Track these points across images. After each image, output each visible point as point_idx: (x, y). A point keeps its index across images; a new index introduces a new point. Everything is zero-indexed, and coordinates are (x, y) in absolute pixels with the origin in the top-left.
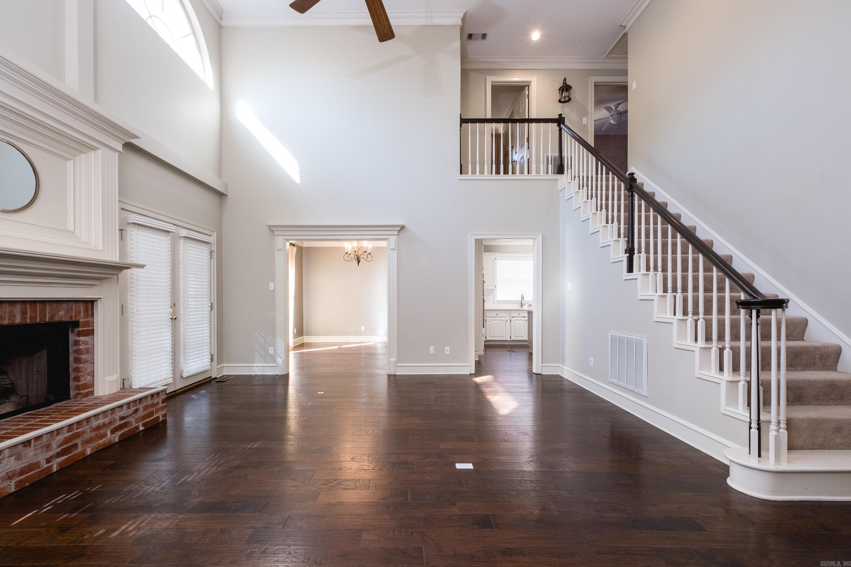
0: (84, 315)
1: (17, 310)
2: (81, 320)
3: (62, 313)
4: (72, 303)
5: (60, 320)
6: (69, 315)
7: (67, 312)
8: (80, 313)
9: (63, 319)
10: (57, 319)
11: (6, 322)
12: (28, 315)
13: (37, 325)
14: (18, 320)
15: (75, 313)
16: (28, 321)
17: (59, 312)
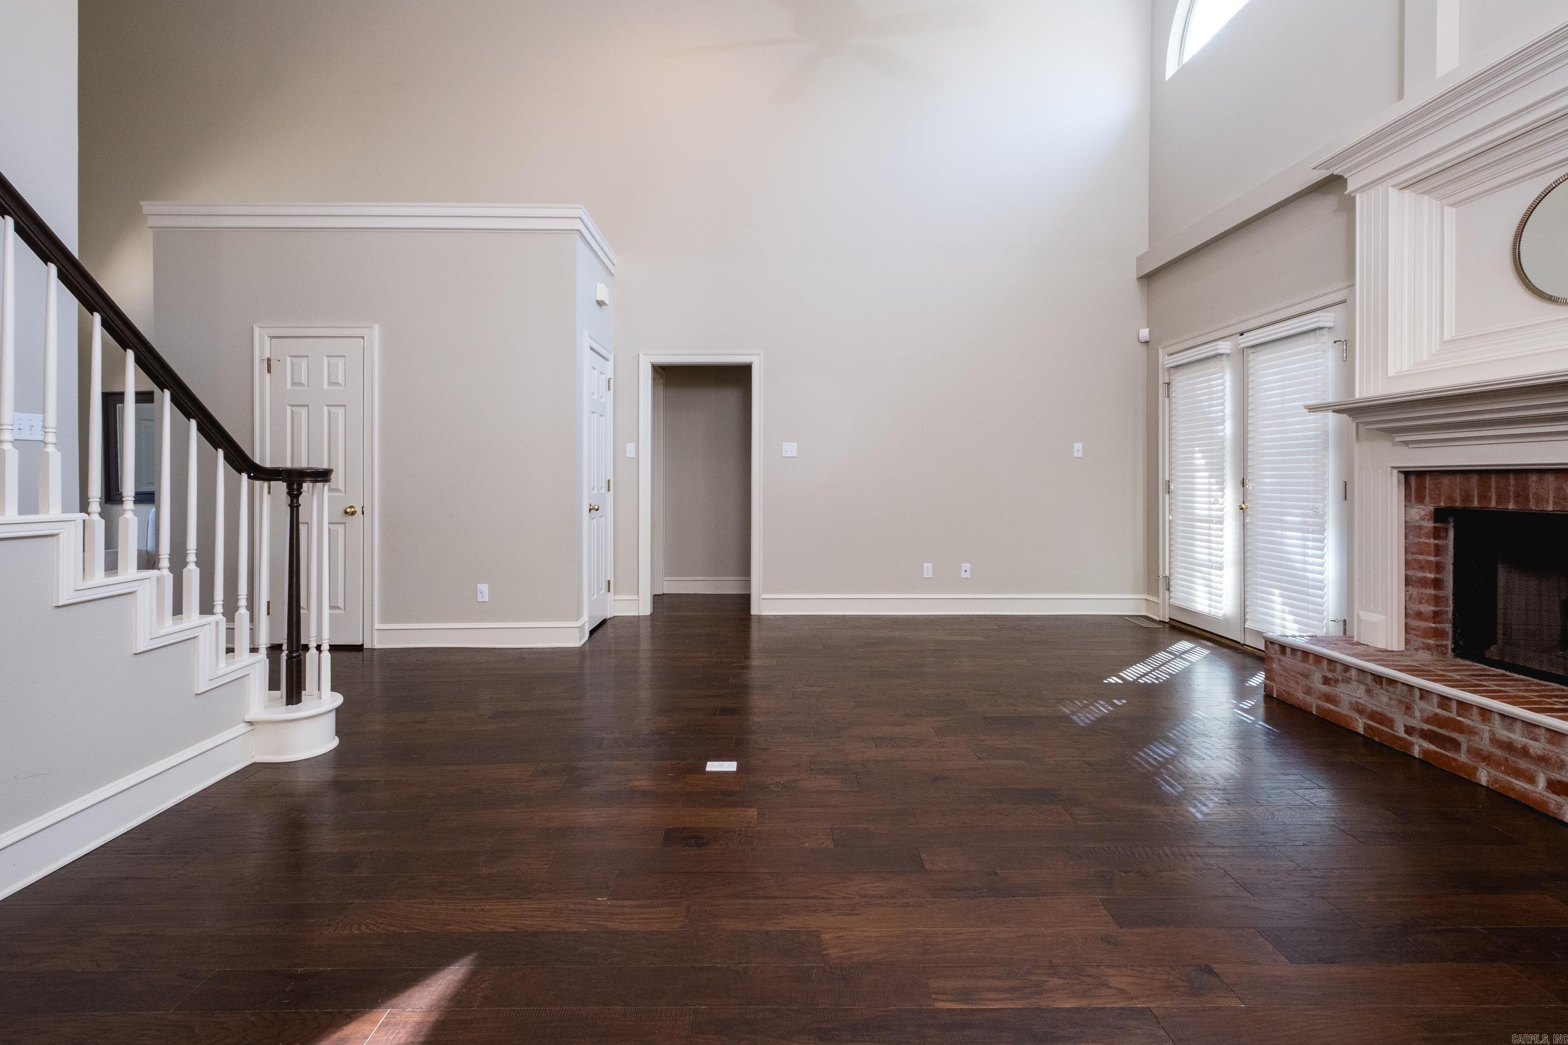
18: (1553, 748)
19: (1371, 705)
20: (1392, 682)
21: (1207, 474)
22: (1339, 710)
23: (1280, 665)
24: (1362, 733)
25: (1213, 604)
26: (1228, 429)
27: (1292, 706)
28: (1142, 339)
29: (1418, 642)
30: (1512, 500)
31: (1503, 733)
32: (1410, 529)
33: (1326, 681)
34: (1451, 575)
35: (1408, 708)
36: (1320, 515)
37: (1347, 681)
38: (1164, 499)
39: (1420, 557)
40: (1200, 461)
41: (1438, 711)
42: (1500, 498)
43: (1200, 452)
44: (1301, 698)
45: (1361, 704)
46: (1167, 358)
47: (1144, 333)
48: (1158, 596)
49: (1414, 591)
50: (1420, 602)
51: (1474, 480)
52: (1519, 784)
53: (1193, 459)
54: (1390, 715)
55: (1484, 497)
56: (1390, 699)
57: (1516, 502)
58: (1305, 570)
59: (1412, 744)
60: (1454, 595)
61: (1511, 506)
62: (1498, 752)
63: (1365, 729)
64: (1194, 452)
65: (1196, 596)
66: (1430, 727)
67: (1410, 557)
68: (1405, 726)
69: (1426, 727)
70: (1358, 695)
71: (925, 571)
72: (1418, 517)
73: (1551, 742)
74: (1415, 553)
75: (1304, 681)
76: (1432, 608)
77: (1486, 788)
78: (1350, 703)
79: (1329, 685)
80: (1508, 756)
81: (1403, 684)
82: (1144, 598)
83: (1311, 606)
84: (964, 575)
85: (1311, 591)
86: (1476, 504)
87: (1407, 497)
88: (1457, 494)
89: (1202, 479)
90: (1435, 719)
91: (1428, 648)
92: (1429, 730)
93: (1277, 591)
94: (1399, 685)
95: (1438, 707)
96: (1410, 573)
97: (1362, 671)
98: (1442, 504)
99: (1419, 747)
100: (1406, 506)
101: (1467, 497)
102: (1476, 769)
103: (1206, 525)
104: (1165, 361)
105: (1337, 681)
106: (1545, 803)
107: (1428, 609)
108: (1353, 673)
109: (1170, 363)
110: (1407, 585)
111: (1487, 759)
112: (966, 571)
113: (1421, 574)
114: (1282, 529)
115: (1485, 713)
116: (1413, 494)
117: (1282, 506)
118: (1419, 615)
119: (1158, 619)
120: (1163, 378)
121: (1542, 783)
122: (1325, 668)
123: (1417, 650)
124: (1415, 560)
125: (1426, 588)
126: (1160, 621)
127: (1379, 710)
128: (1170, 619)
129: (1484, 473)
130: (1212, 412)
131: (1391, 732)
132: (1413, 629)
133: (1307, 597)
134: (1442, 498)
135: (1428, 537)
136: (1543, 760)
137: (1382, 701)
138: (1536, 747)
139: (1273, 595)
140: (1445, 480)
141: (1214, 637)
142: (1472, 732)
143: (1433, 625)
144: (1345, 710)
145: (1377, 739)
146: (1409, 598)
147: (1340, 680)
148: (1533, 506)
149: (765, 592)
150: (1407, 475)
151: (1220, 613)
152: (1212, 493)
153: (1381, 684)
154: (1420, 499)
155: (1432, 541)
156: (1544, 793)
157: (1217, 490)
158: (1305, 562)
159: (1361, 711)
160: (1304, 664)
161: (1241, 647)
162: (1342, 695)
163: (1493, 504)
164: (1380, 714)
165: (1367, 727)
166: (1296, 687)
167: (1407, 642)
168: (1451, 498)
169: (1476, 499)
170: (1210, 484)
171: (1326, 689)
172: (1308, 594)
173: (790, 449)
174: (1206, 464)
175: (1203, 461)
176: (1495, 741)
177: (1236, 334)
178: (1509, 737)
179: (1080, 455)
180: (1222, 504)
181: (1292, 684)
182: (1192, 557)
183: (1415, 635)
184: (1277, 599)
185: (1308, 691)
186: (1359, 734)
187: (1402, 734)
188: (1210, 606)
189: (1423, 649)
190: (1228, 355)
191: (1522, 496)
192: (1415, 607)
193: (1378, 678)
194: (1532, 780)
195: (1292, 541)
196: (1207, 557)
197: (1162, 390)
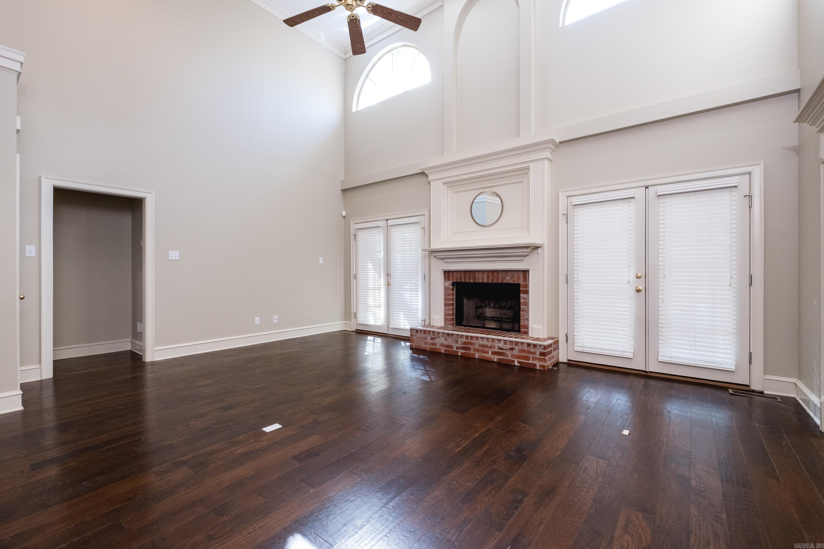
0: (523, 281)
1: (485, 275)
2: (522, 283)
3: (508, 278)
4: (515, 272)
5: (507, 282)
6: (513, 280)
7: (511, 278)
8: (520, 278)
9: (509, 282)
10: (505, 281)
11: (480, 281)
12: (490, 278)
13: (496, 284)
14: (485, 281)
15: (517, 279)
16: (490, 281)
17: (507, 277)
18: (493, 343)
19: (446, 343)
20: (452, 335)
21: (373, 271)
22: (436, 347)
23: (416, 337)
24: (444, 352)
25: (377, 321)
26: (382, 255)
27: (421, 350)
28: (343, 216)
29: (448, 323)
30: (472, 279)
31: (481, 342)
32: (446, 288)
33: (432, 339)
34: (455, 302)
35: (457, 341)
36: (416, 285)
37: (439, 337)
38: (353, 282)
39: (449, 297)
40: (370, 266)
41: (465, 340)
42: (469, 279)
43: (370, 263)
44: (423, 346)
45: (443, 343)
46: (354, 225)
47: (344, 213)
48: (351, 322)
49: (447, 307)
50: (449, 311)
51: (463, 273)
52: (485, 355)
53: (368, 265)
54: (451, 345)
55: (465, 279)
56: (452, 340)
57: (473, 280)
58: (412, 305)
59: (458, 352)
60: (456, 308)
61: (472, 281)
62: (480, 348)
63: (444, 351)
64: (368, 263)
65: (369, 319)
66: (463, 345)
67: (446, 297)
68: (456, 347)
69: (462, 346)
70: (442, 341)
71: (256, 321)
72: (448, 285)
73: (492, 342)
74: (447, 296)
75: (425, 340)
76: (452, 312)
77: (478, 359)
78: (440, 344)
79: (433, 340)
80: (483, 348)
81: (456, 334)
82: (344, 322)
83: (414, 317)
84: (275, 321)
85: (414, 311)
86: (463, 281)
87: (445, 279)
88: (458, 278)
89: (371, 273)
90: (465, 343)
91: (451, 324)
92: (463, 346)
93: (401, 313)
94: (455, 335)
95: (465, 339)
96: (446, 302)
97: (443, 333)
98: (455, 281)
99: (460, 352)
100: (445, 282)
101: (461, 279)
102: (475, 354)
103: (373, 291)
104: (354, 226)
105: (435, 338)
106: (491, 358)
107: (451, 312)
108: (441, 334)
109: (358, 227)
110: (445, 306)
111: (477, 350)
112: (276, 319)
113: (449, 302)
114: (404, 291)
115: (477, 338)
116: (447, 278)
117: (404, 283)
118: (448, 315)
119: (351, 330)
120: (352, 232)
121: (490, 353)
122: (432, 335)
123: (448, 325)
124: (447, 298)
125: (450, 306)
126: (352, 331)
127: (449, 344)
128: (356, 329)
129: (465, 272)
130: (376, 248)
131: (452, 350)
132: (447, 319)
133: (413, 314)
134: (455, 279)
135: (451, 291)
136: (491, 347)
137: (450, 341)
138: (489, 344)
139: (400, 314)
140: (455, 274)
141: (375, 333)
142: (474, 344)
143: (452, 317)
144: (438, 346)
145: (448, 353)
146: (446, 310)
147: (436, 337)
148: (477, 281)
149: (155, 347)
150: (445, 272)
151: (379, 324)
152: (376, 279)
153: (449, 336)
154: (449, 280)
155: (452, 292)
156: (491, 356)
157: (378, 278)
158: (412, 302)
159: (443, 345)
160: (424, 335)
161: (387, 335)
162: (437, 342)
163: (467, 280)
164: (449, 345)
165: (445, 350)
166: (422, 343)
167: (445, 323)
168: (457, 279)
169: (463, 279)
170: (375, 275)
171: (432, 341)
172: (413, 313)
173: (174, 255)
174: (373, 268)
175: (372, 267)
176: (480, 345)
177: (385, 220)
178: (483, 343)
179: (322, 263)
180: (380, 283)
181: (420, 342)
182: (367, 304)
183: (447, 321)
184: (402, 316)
185: (426, 343)
186: (443, 353)
187: (456, 350)
188: (375, 322)
189: (450, 325)
190: (381, 227)
191: (474, 278)
192: (448, 312)
193: (448, 334)
194: (488, 353)
195: (407, 295)
196: (374, 303)
197: (352, 237)
